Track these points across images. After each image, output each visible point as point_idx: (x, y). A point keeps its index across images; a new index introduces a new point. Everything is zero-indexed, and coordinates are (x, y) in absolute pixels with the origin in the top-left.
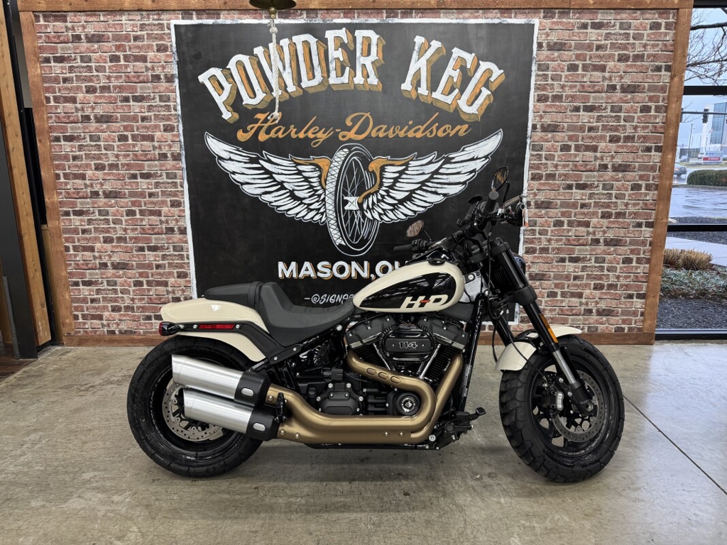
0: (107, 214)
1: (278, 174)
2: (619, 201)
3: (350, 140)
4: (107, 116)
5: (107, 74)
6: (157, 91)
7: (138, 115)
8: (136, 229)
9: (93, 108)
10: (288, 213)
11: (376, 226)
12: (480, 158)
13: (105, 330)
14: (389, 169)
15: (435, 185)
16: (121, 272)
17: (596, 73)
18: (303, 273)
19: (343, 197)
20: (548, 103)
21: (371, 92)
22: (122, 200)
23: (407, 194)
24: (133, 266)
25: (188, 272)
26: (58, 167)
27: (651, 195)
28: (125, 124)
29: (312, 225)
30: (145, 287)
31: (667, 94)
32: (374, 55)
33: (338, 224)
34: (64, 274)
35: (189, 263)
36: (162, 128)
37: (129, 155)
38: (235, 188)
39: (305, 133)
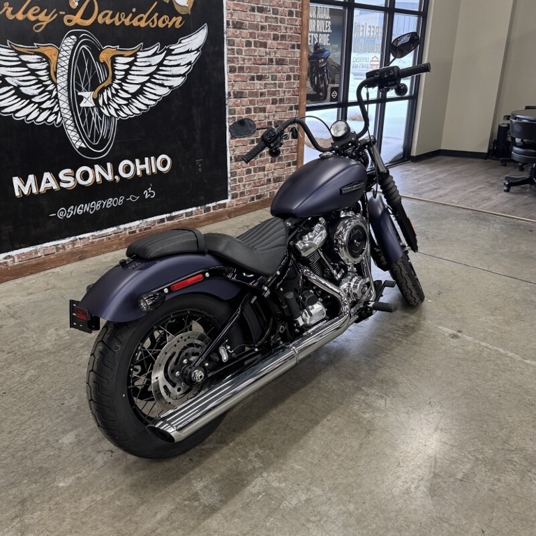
2: (280, 89)
3: (77, 26)
10: (17, 115)
11: (114, 123)
12: (193, 51)
14: (119, 60)
15: (162, 77)
18: (44, 186)
19: (77, 93)
20: (235, 2)
23: (138, 86)
27: (296, 84)
29: (45, 127)
31: (301, 2)
33: (75, 124)
39: (24, 13)
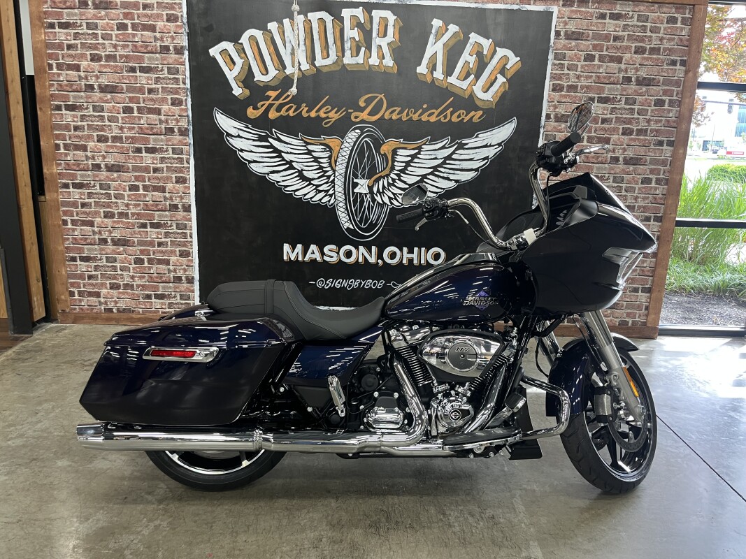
0: (109, 187)
1: (288, 153)
2: (628, 194)
3: (363, 121)
4: (112, 86)
5: (113, 42)
6: (165, 62)
7: (144, 87)
8: (139, 205)
9: (97, 77)
10: (296, 193)
11: (386, 210)
12: (493, 146)
13: (103, 308)
14: (401, 152)
15: (448, 171)
16: (121, 249)
17: (613, 64)
18: (309, 256)
19: (353, 179)
20: (563, 93)
21: (386, 74)
22: (125, 174)
23: (419, 178)
24: (134, 243)
25: (191, 250)
26: (58, 137)
27: (661, 189)
28: (131, 95)
29: (319, 206)
30: (146, 264)
31: (681, 88)
32: (390, 37)
33: (347, 207)
34: (61, 248)
35: (191, 242)
36: (170, 101)
37: (134, 128)
38: (242, 166)
39: (317, 112)
